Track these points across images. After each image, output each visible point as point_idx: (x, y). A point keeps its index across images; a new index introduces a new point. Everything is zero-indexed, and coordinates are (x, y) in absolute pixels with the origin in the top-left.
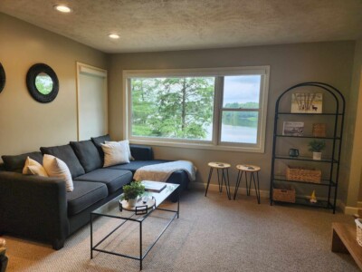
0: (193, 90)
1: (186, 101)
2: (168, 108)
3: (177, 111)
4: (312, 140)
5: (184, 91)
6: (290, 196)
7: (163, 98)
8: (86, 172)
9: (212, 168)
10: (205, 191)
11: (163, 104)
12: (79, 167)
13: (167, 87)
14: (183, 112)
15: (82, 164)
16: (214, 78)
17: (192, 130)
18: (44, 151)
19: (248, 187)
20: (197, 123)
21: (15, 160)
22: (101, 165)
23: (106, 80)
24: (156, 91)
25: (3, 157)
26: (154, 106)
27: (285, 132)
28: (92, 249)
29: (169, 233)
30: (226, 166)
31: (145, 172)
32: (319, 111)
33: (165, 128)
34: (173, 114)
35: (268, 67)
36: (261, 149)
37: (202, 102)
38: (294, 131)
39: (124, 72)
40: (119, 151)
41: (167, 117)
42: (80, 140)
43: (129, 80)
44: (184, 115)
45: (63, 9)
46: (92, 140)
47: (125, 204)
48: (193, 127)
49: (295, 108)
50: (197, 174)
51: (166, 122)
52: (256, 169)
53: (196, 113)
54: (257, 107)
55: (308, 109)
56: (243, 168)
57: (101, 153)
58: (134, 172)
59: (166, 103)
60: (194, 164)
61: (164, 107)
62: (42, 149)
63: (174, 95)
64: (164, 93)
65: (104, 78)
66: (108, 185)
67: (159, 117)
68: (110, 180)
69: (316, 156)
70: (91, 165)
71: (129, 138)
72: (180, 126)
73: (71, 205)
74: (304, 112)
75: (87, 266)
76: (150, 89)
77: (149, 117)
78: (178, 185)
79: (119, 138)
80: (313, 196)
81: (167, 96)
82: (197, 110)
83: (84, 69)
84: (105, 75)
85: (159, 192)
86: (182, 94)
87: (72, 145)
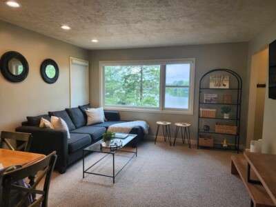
0: (148, 72)
1: (143, 80)
2: (129, 85)
3: (137, 87)
4: (223, 106)
5: (141, 72)
6: (210, 143)
7: (126, 78)
8: (77, 128)
9: (159, 125)
10: (155, 141)
11: (126, 82)
12: (72, 124)
13: (129, 70)
14: (141, 88)
15: (73, 123)
16: (159, 66)
17: (147, 101)
18: (51, 114)
19: (183, 138)
20: (151, 96)
21: (34, 119)
22: (85, 124)
23: (88, 68)
24: (120, 72)
25: (28, 118)
26: (119, 84)
27: (206, 101)
28: (84, 172)
29: (131, 165)
30: (168, 123)
31: (115, 128)
32: (227, 87)
33: (127, 99)
34: (134, 89)
35: (194, 59)
36: (191, 112)
37: (155, 81)
38: (211, 100)
39: (100, 62)
40: (97, 114)
41: (129, 91)
42: (72, 107)
43: (104, 68)
44: (141, 90)
45: (66, 27)
46: (79, 107)
47: (104, 144)
48: (149, 99)
49: (212, 86)
50: (149, 129)
51: (128, 96)
52: (188, 125)
53: (151, 88)
54: (188, 85)
55: (220, 86)
56: (179, 125)
57: (85, 116)
58: (107, 128)
59: (128, 81)
60: (147, 123)
61: (126, 84)
62: (49, 113)
63: (134, 75)
64: (127, 74)
65: (86, 66)
66: (92, 136)
67: (124, 92)
68: (92, 133)
69: (226, 116)
70: (79, 124)
71: (104, 106)
72: (139, 98)
73: (70, 146)
74: (217, 87)
75: (81, 182)
76: (116, 71)
77: (116, 91)
78: (136, 135)
79: (97, 106)
80: (225, 142)
81: (129, 76)
82: (151, 86)
83: (74, 61)
84: (87, 64)
85: (124, 139)
86: (140, 75)
87: (67, 110)
